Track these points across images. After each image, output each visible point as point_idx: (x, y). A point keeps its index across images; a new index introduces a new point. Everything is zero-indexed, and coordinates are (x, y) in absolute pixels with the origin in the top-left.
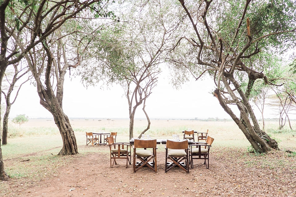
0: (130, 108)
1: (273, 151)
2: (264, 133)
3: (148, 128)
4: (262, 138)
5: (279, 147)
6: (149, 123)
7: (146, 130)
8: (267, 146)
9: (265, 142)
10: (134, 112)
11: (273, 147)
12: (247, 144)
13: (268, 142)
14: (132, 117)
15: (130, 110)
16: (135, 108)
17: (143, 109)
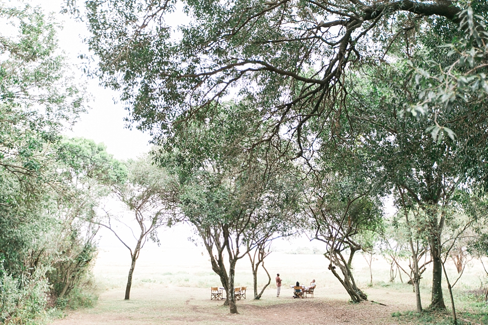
0: (253, 265)
1: (365, 301)
2: (359, 290)
3: (269, 283)
4: (357, 293)
5: (368, 299)
6: (270, 279)
7: (267, 285)
8: (360, 298)
9: (359, 296)
10: (256, 269)
11: (364, 299)
12: (348, 297)
13: (361, 296)
14: (255, 274)
15: (253, 267)
16: (257, 265)
17: (263, 265)
